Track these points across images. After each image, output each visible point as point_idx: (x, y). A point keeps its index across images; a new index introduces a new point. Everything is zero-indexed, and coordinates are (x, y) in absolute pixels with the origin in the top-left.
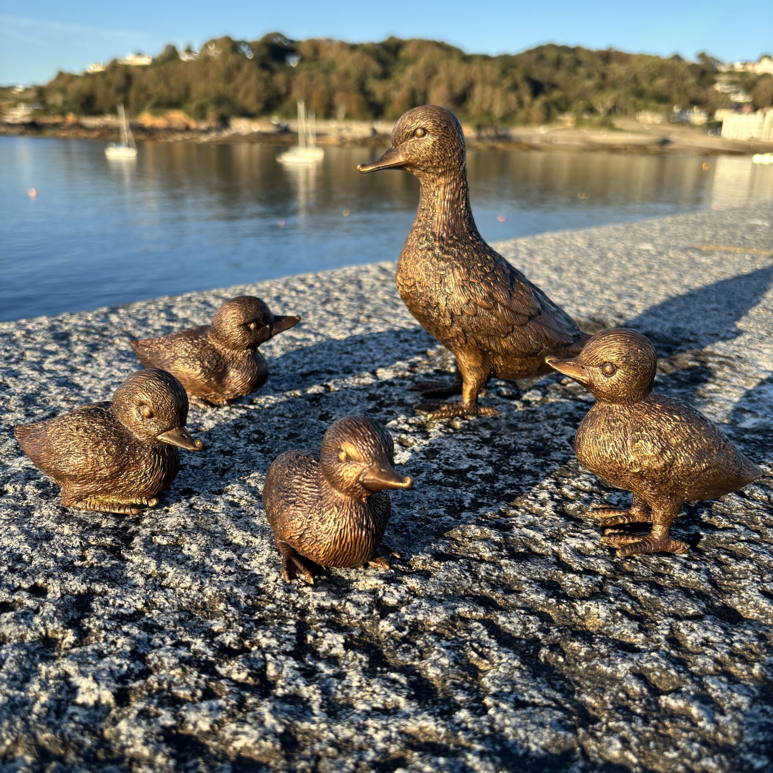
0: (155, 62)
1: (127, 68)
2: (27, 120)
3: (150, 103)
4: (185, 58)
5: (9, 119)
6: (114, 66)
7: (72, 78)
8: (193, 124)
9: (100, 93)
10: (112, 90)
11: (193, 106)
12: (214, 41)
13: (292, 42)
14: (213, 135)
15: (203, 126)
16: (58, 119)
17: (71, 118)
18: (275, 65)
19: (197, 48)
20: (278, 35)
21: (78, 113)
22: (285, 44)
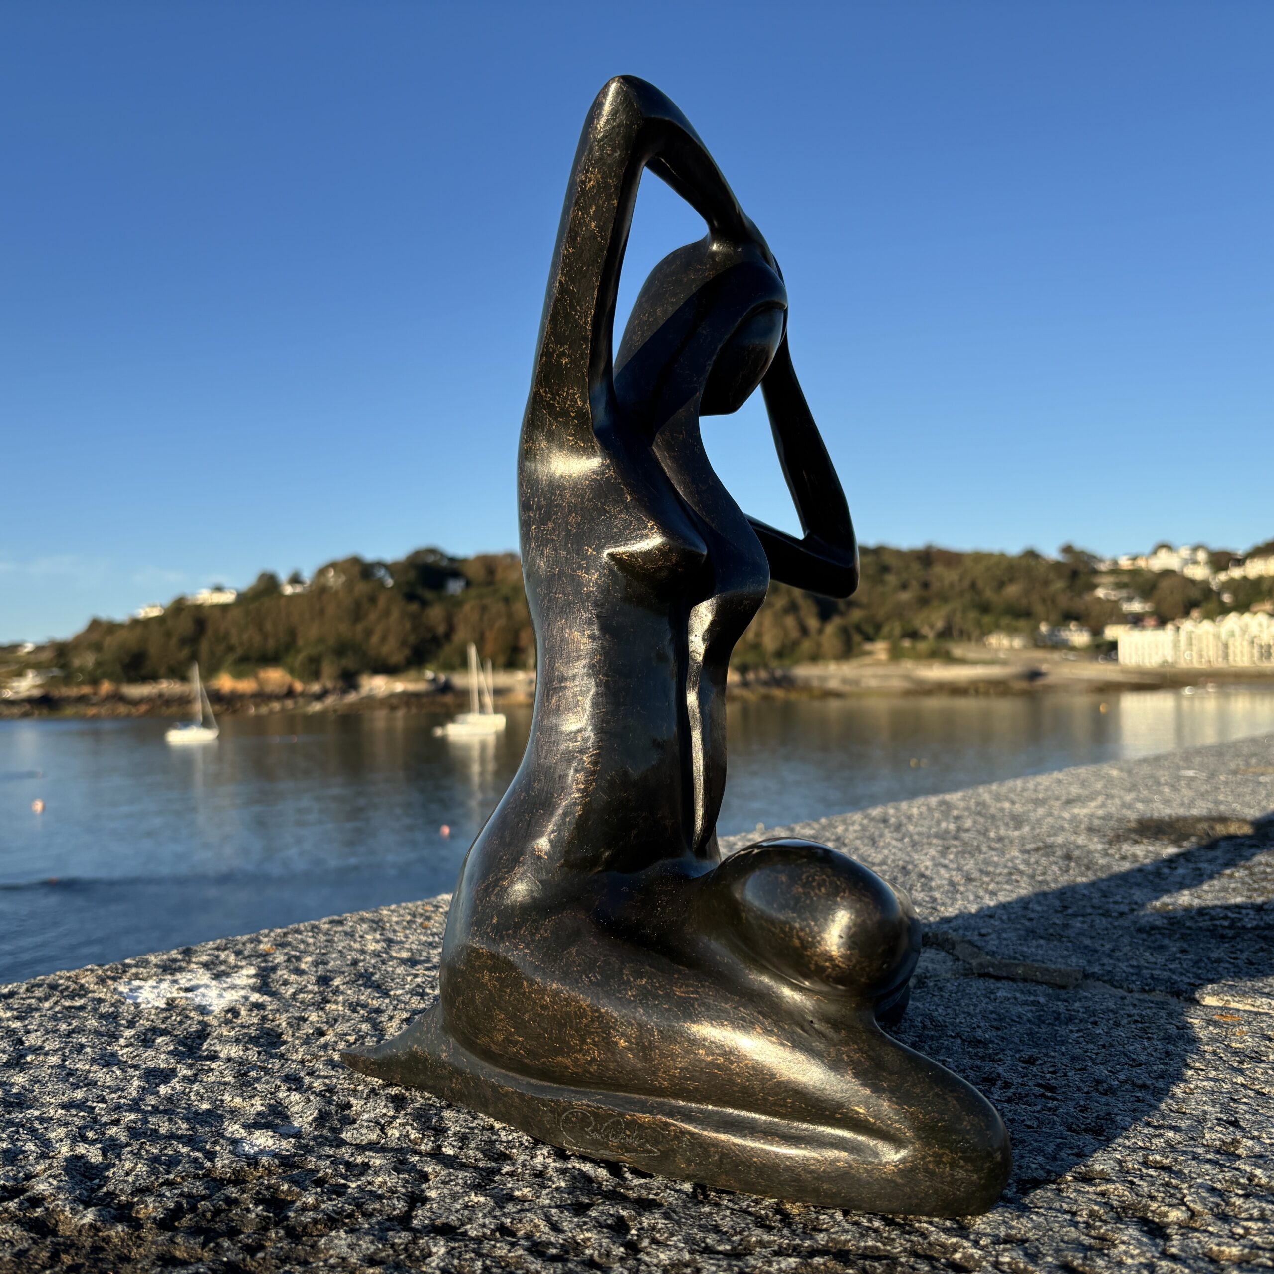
0: (242, 598)
1: (199, 607)
2: (36, 693)
3: (231, 658)
4: (288, 590)
5: (8, 694)
6: (179, 607)
7: (112, 628)
8: (298, 686)
9: (153, 649)
10: (174, 641)
11: (299, 659)
12: (333, 565)
13: (452, 560)
14: (330, 701)
15: (316, 688)
16: (86, 690)
17: (106, 687)
18: (428, 595)
19: (307, 575)
20: (432, 551)
21: (116, 679)
22: (445, 563)
